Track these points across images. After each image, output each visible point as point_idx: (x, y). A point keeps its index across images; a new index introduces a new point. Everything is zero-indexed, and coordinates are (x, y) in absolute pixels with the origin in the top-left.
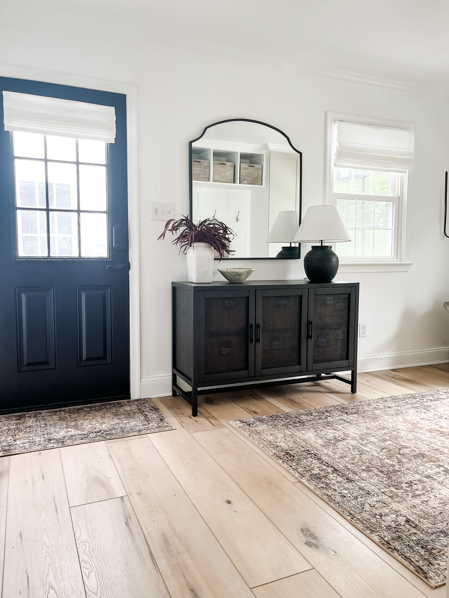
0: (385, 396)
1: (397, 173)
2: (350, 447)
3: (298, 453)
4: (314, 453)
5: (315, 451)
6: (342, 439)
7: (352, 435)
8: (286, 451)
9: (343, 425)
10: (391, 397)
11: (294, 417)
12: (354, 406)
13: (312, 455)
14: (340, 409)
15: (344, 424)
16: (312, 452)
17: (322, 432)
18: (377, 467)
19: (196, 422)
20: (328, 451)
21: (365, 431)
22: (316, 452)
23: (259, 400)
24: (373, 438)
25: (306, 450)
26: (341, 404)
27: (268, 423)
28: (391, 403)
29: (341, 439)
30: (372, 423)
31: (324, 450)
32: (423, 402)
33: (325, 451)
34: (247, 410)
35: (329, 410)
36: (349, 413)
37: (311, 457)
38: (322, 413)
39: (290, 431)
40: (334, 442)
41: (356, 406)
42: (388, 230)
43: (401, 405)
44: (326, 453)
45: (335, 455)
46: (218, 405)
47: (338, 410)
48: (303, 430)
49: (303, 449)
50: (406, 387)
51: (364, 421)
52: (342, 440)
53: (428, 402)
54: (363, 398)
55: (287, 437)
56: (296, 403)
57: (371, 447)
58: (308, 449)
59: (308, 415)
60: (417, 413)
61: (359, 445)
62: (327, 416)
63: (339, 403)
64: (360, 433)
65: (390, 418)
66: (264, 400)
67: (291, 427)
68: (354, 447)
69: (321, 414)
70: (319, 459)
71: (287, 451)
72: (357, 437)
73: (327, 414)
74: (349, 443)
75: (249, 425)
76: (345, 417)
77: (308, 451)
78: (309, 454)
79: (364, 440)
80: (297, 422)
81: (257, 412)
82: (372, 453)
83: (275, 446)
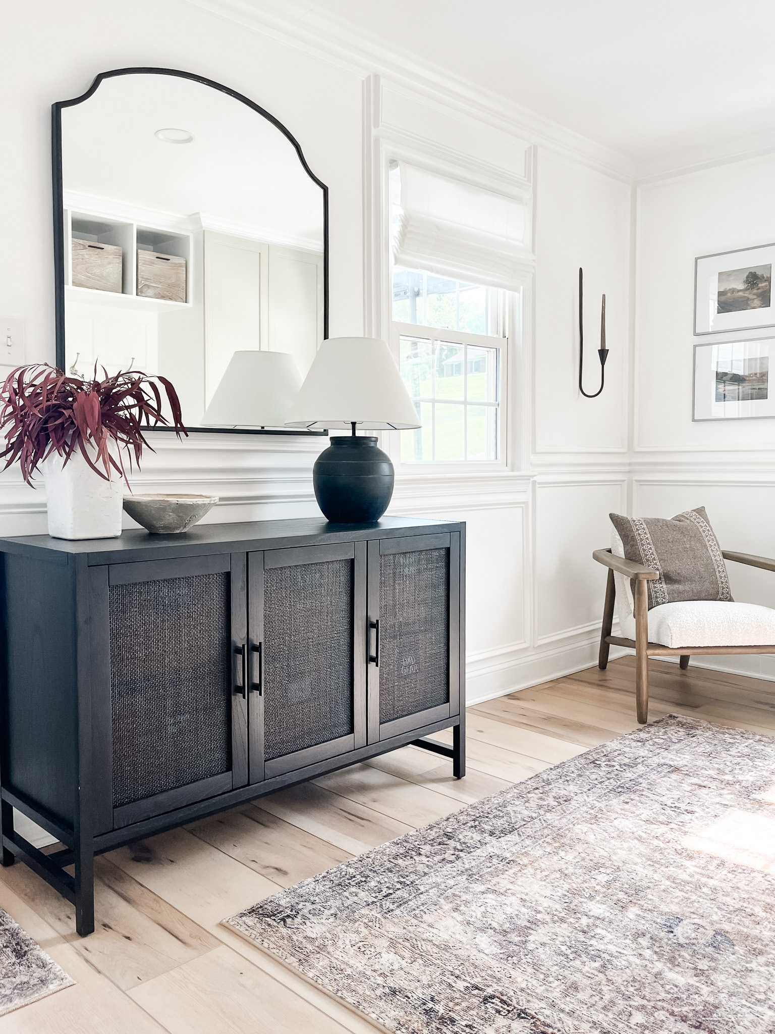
0: (540, 768)
1: (501, 291)
2: (564, 948)
3: (457, 1004)
4: (497, 994)
5: (495, 987)
6: (529, 921)
7: (546, 903)
8: (425, 1007)
9: (507, 873)
10: (551, 769)
11: (382, 870)
12: (496, 808)
13: (497, 1005)
14: (472, 823)
15: (506, 870)
16: (490, 991)
17: (473, 908)
18: (665, 1005)
19: (128, 938)
20: (525, 977)
21: (566, 887)
22: (500, 989)
23: (272, 825)
24: (593, 902)
25: (469, 985)
26: (466, 806)
27: (329, 903)
28: (562, 786)
29: (528, 925)
30: (562, 854)
31: (512, 972)
32: (616, 772)
33: (519, 980)
34: (253, 865)
35: (450, 831)
36: (497, 833)
37: (498, 1012)
38: (440, 844)
39: (394, 922)
40: (519, 938)
41: (500, 808)
42: (486, 407)
43: (586, 790)
44: (524, 985)
45: (550, 989)
46: (172, 861)
47: (469, 825)
48: (425, 913)
49: (460, 985)
50: (559, 736)
51: (541, 852)
52: (533, 926)
53: (627, 771)
54: (499, 780)
55: (400, 946)
56: (363, 819)
57: (609, 936)
58: (473, 983)
59: (411, 858)
60: (627, 806)
61: (581, 937)
62: (455, 849)
63: (462, 806)
64: (559, 894)
65: (585, 830)
66: (284, 823)
67: (392, 907)
68: (572, 949)
69: (439, 847)
70: (523, 1015)
71: (424, 1004)
72: (558, 906)
73: (452, 843)
74: (555, 937)
75: (283, 920)
76: (494, 846)
77: (479, 990)
78: (486, 1000)
79: (580, 916)
80: (399, 886)
81: (284, 869)
82: (625, 958)
83: (387, 991)
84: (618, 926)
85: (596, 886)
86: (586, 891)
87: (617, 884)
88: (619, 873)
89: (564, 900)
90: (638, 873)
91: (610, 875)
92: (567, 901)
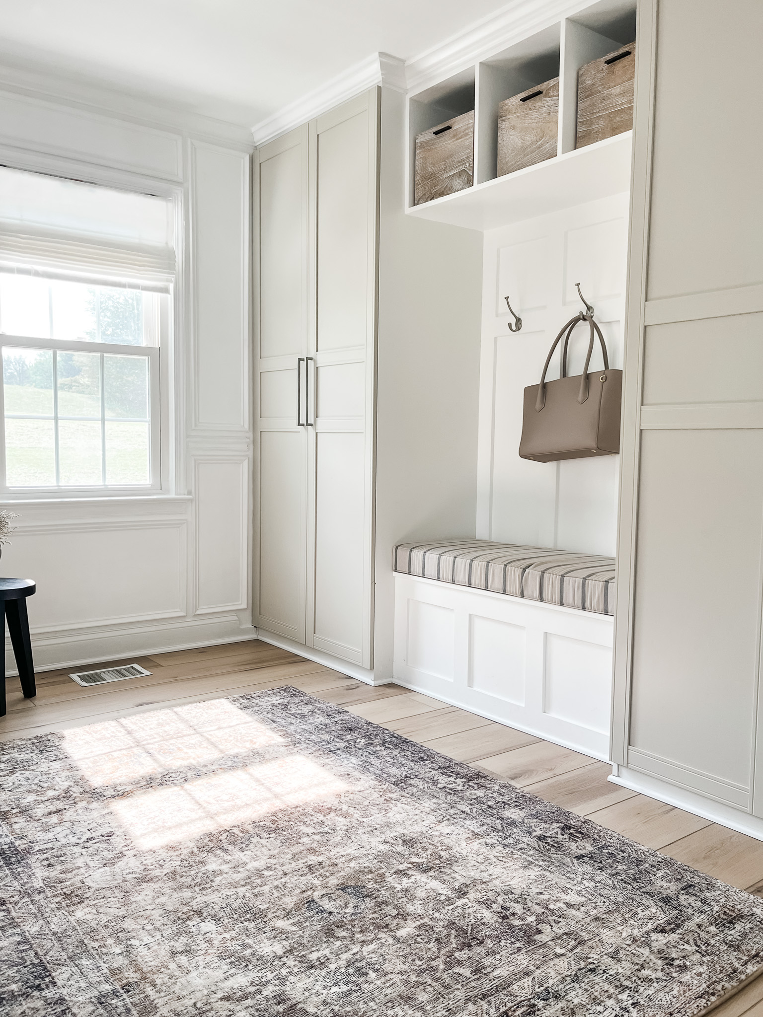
9: (151, 998)
15: (146, 997)
21: (213, 958)
30: (135, 942)
36: (38, 982)
51: (120, 957)
60: (59, 868)
64: (225, 967)
65: (90, 911)
84: (309, 941)
85: (222, 936)
86: (230, 946)
87: (226, 921)
88: (205, 914)
89: (241, 966)
90: (213, 901)
91: (207, 920)
92: (244, 964)
